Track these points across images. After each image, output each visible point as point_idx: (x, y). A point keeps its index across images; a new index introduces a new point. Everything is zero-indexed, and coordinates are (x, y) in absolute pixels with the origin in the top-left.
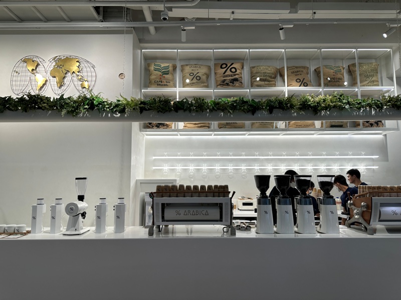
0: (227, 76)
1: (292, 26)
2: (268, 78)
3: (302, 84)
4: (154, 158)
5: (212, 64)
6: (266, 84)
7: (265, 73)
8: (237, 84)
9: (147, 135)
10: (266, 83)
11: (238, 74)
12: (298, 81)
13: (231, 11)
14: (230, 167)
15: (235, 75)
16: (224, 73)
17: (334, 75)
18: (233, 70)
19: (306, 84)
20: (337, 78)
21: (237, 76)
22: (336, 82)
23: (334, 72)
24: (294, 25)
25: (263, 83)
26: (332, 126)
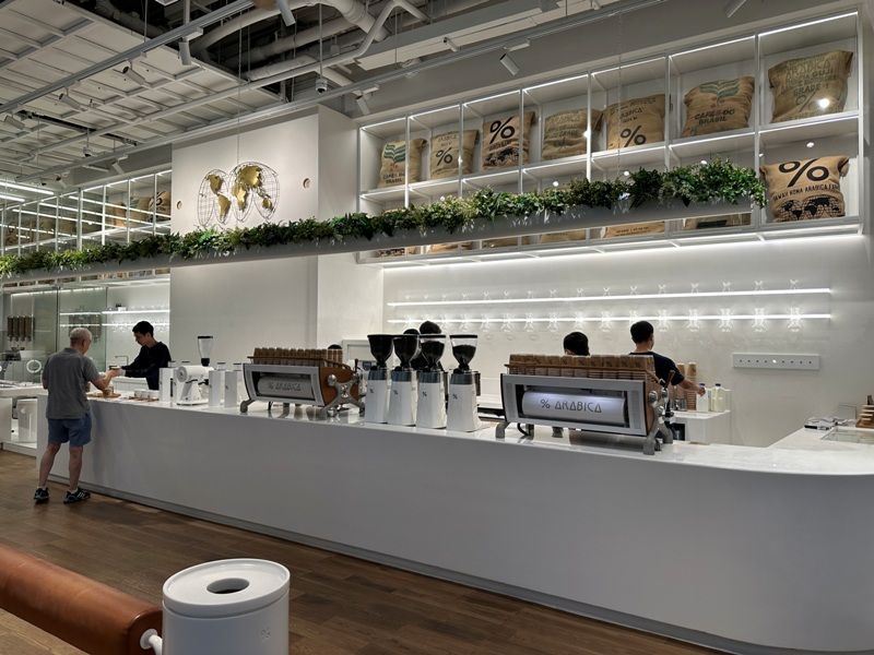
0: (494, 147)
1: (527, 45)
2: (568, 138)
3: (633, 141)
4: (394, 304)
5: (479, 125)
6: (564, 152)
7: (564, 127)
8: (509, 159)
9: (385, 267)
10: (563, 148)
11: (514, 140)
12: (626, 134)
13: (441, 38)
14: (510, 320)
15: (509, 142)
16: (491, 142)
17: (713, 106)
18: (508, 132)
19: (641, 140)
20: (719, 112)
21: (512, 144)
22: (717, 120)
23: (714, 99)
24: (532, 42)
25: (559, 149)
26: (702, 225)
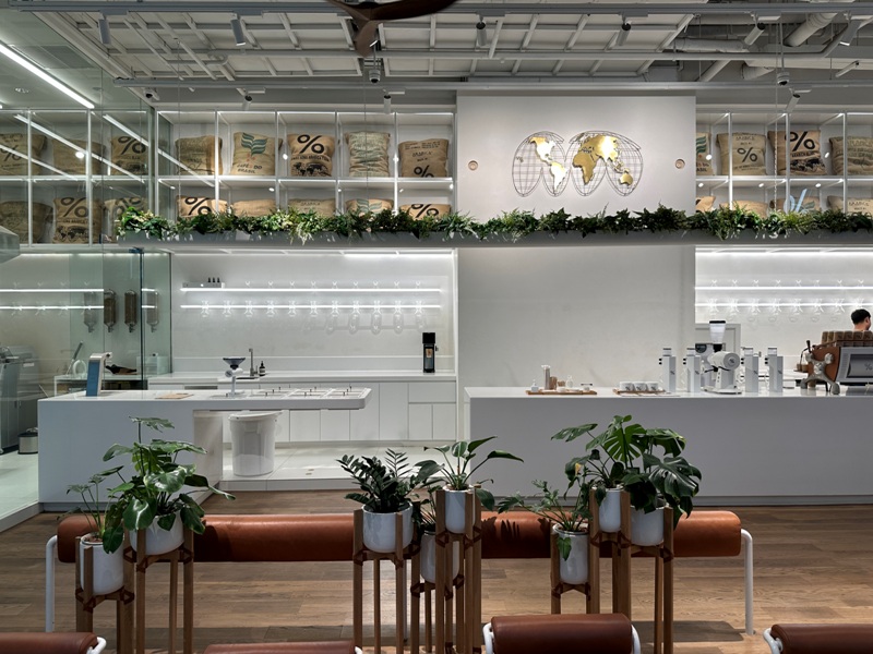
0: (799, 155)
2: (867, 159)
6: (864, 170)
7: (862, 150)
8: (817, 168)
10: (864, 167)
11: (817, 152)
15: (813, 153)
16: (795, 149)
18: (809, 144)
21: (816, 155)
25: (859, 166)
